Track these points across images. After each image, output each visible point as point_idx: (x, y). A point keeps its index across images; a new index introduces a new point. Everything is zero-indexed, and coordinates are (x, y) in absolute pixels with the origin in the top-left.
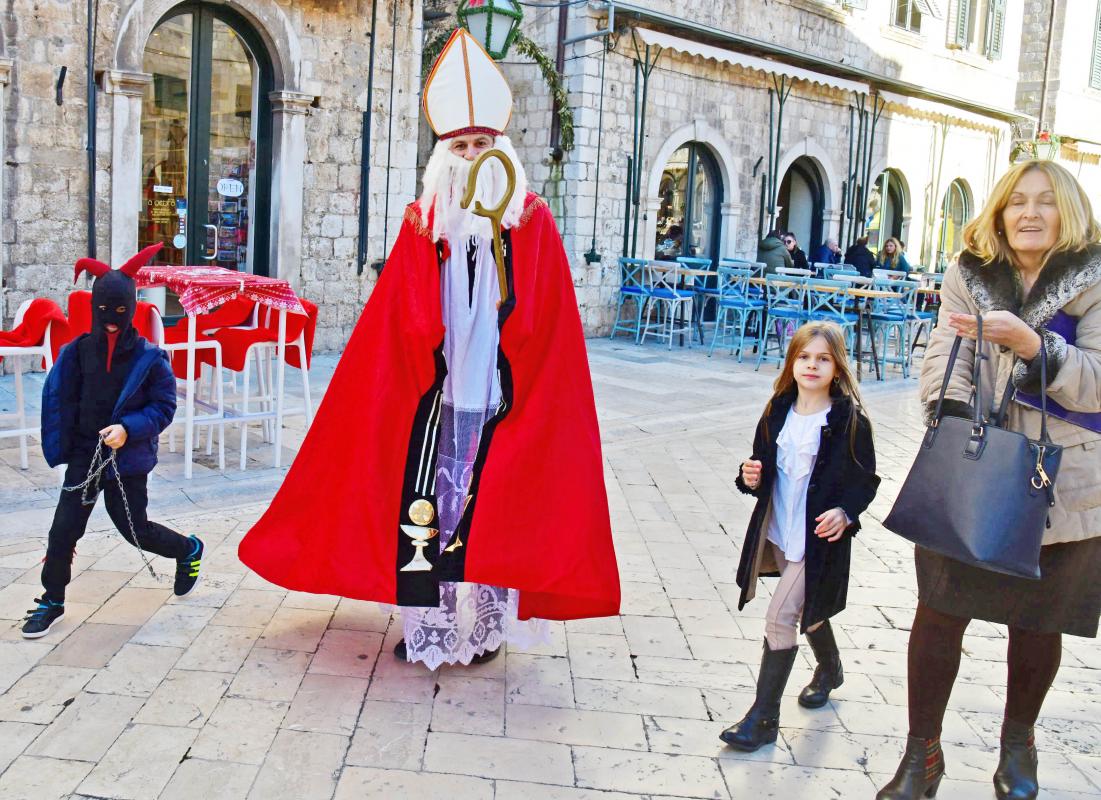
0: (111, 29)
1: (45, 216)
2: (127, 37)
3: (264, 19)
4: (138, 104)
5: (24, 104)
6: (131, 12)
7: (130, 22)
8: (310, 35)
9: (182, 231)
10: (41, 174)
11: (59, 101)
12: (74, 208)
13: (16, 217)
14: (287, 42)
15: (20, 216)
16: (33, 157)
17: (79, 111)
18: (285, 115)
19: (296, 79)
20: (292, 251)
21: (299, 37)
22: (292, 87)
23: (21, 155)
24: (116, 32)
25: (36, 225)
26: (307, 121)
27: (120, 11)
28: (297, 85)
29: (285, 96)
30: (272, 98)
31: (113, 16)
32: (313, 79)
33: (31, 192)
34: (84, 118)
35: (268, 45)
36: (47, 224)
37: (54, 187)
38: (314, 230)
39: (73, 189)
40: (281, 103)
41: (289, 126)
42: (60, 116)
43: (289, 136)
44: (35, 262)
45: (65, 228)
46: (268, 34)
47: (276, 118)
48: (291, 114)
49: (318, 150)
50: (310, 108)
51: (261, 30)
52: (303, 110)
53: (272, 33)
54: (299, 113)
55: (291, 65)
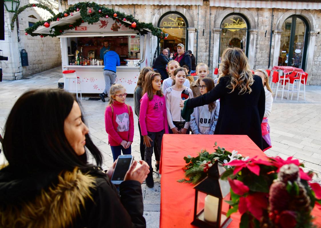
0: (276, 22)
1: (261, 57)
2: (279, 24)
3: (308, 17)
4: (280, 36)
5: (259, 37)
6: (280, 19)
7: (279, 21)
8: (318, 19)
9: (287, 60)
10: (261, 50)
11: (265, 36)
12: (266, 56)
13: (256, 57)
14: (312, 21)
15: (257, 57)
16: (260, 47)
17: (269, 38)
18: (311, 36)
19: (314, 29)
20: (310, 64)
21: (315, 20)
22: (313, 30)
23: (258, 46)
24: (277, 23)
25: (260, 59)
26: (316, 37)
27: (278, 19)
28: (314, 30)
29: (311, 32)
30: (308, 33)
31: (276, 20)
32: (318, 28)
33: (259, 53)
34: (270, 39)
35: (308, 22)
36: (262, 58)
37: (264, 52)
38: (316, 60)
39: (267, 52)
40: (310, 34)
41: (312, 38)
42: (265, 39)
43: (312, 41)
44: (259, 65)
45: (265, 59)
46: (308, 20)
47: (309, 37)
48: (312, 36)
49: (318, 43)
50: (317, 34)
51: (307, 19)
52: (315, 35)
53: (309, 20)
54: (314, 36)
55: (313, 26)
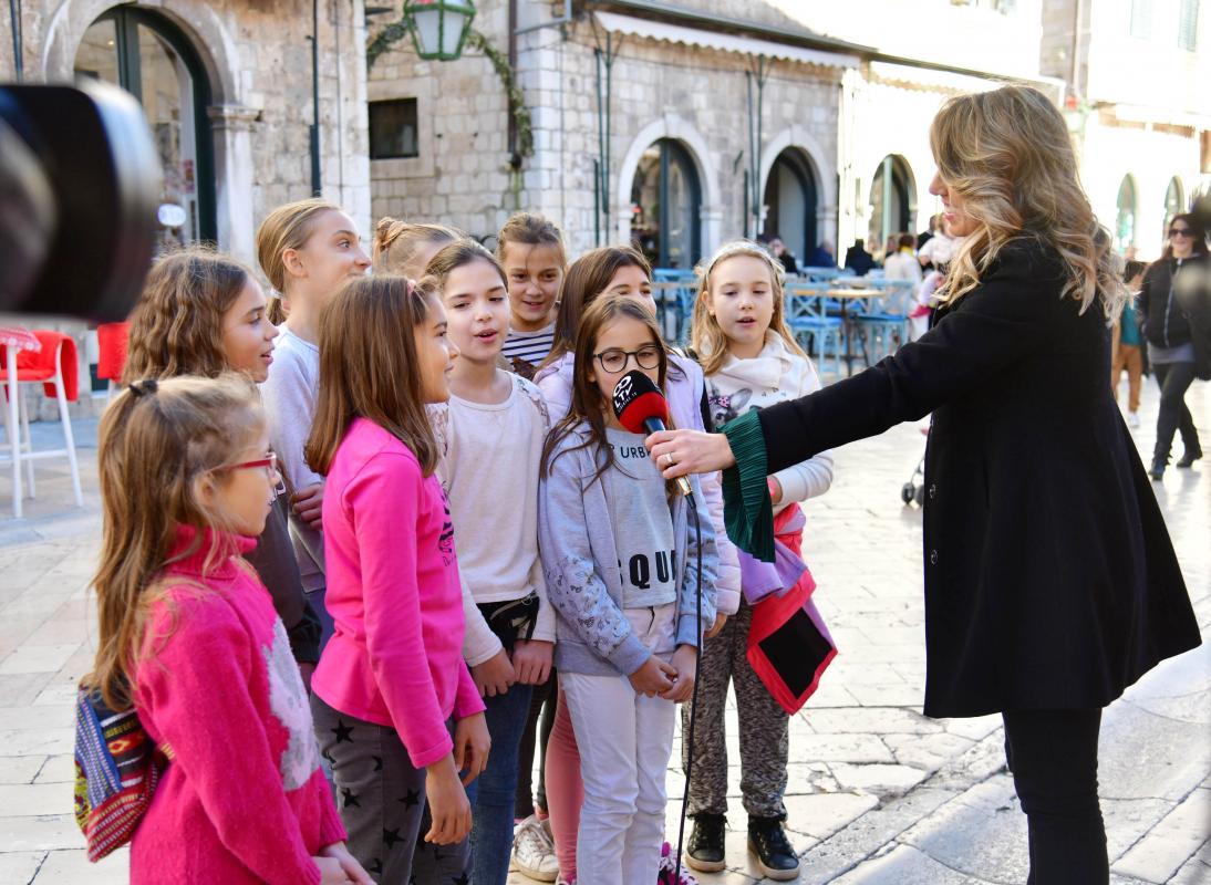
0: (35, 41)
2: (55, 51)
3: (198, 24)
6: (56, 22)
7: (56, 34)
8: (246, 40)
14: (224, 50)
18: (228, 134)
19: (237, 92)
21: (237, 44)
22: (233, 101)
24: (42, 44)
26: (251, 137)
27: (42, 20)
28: (238, 98)
29: (227, 111)
30: (210, 113)
31: (35, 27)
32: (254, 90)
35: (203, 54)
40: (222, 119)
41: (233, 145)
43: (234, 156)
46: (201, 41)
47: (216, 136)
48: (234, 130)
49: (265, 169)
50: (254, 123)
51: (193, 38)
52: (247, 126)
53: (208, 40)
54: (242, 129)
55: (230, 76)
